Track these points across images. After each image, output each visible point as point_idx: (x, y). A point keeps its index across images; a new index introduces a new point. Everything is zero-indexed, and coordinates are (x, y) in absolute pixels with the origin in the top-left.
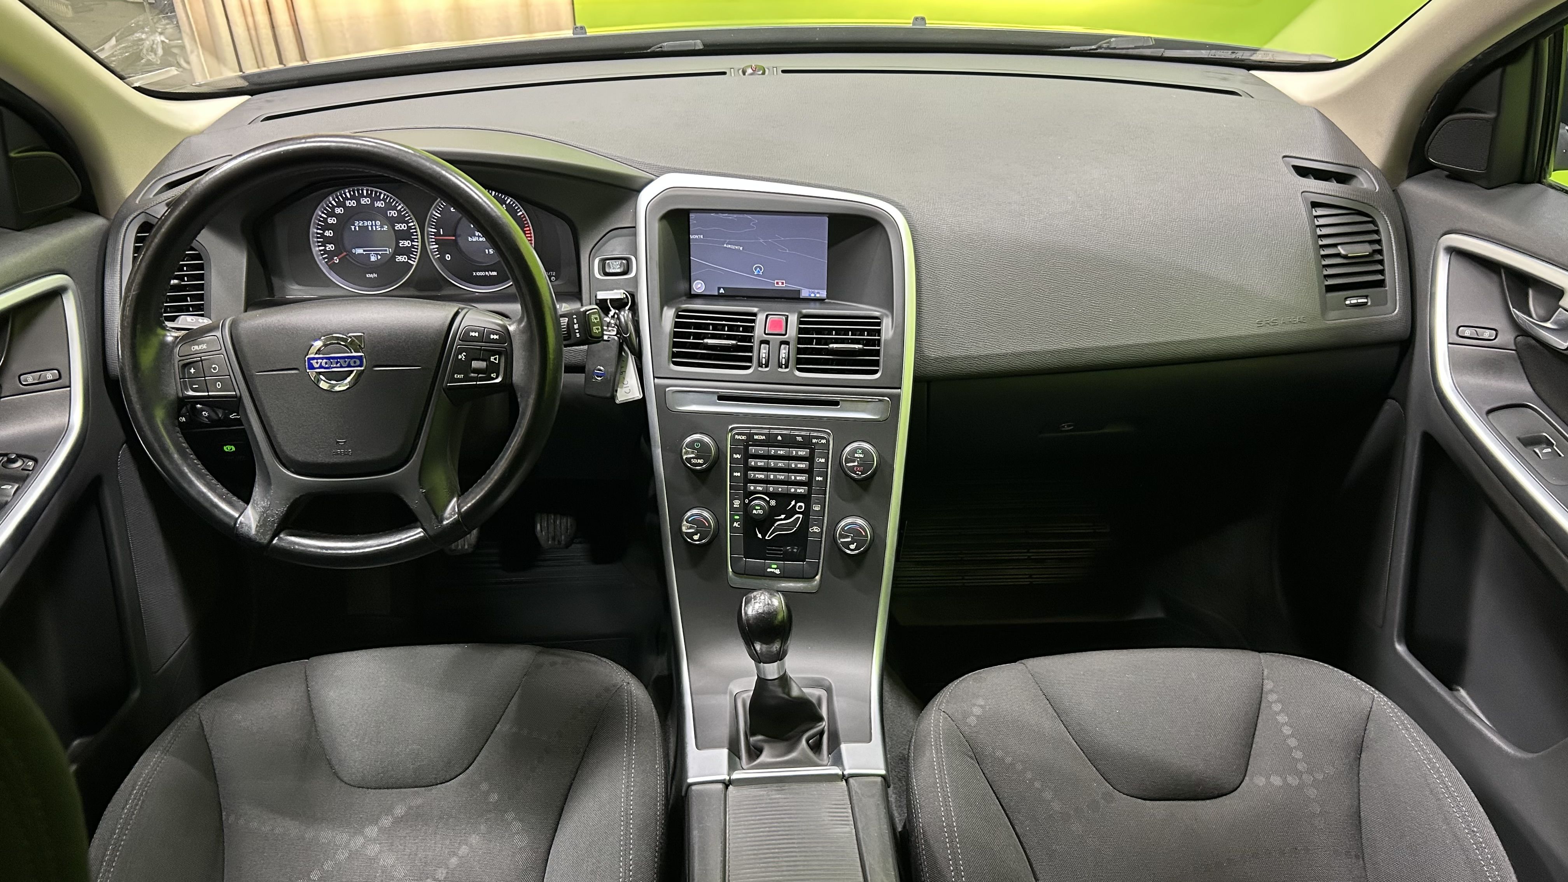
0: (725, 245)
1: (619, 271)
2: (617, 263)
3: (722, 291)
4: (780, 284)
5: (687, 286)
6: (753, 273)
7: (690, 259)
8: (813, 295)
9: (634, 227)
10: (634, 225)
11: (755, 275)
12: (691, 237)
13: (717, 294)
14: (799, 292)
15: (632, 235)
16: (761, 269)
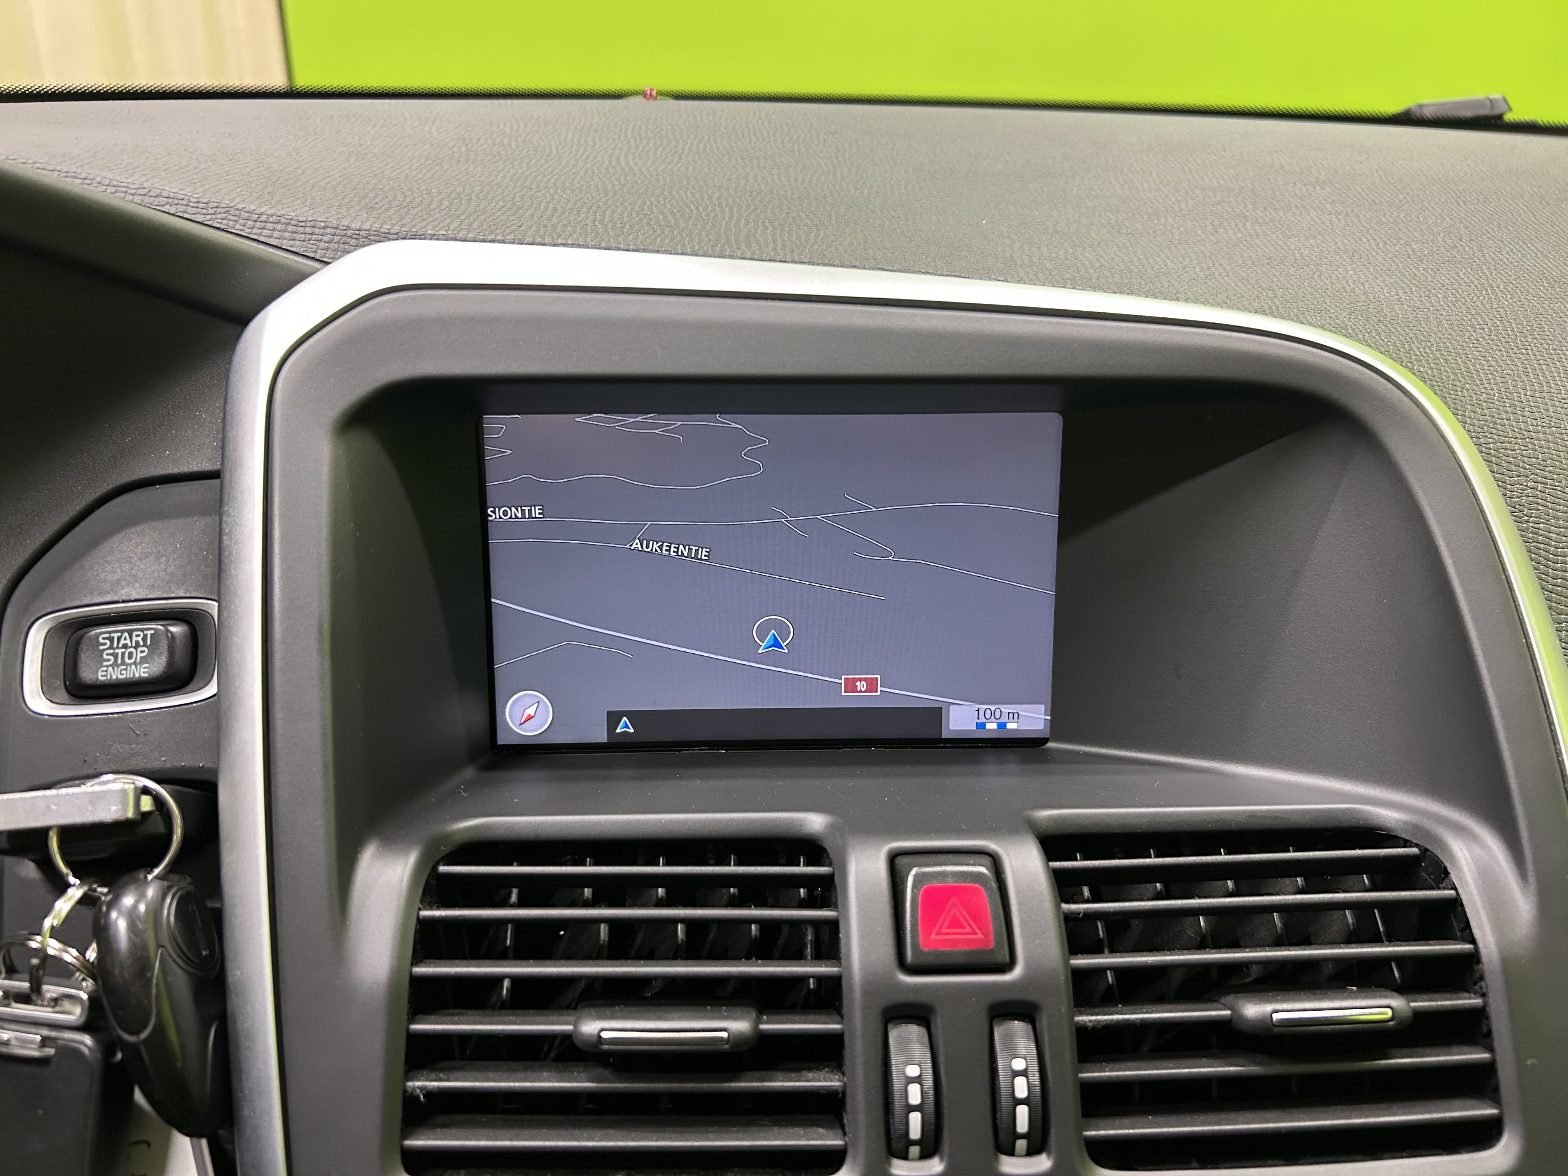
0: (636, 545)
1: (142, 672)
2: (138, 638)
3: (625, 726)
4: (862, 686)
5: (479, 716)
6: (750, 651)
7: (488, 605)
8: (992, 726)
9: (215, 475)
10: (216, 467)
11: (762, 658)
12: (494, 515)
13: (602, 737)
14: (936, 714)
15: (203, 512)
16: (783, 630)
